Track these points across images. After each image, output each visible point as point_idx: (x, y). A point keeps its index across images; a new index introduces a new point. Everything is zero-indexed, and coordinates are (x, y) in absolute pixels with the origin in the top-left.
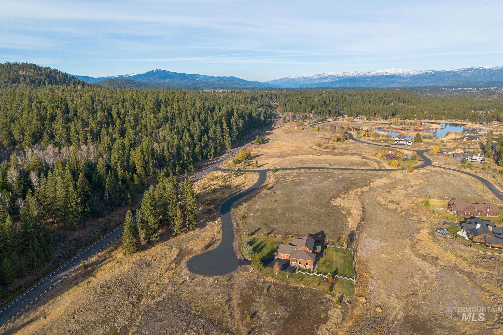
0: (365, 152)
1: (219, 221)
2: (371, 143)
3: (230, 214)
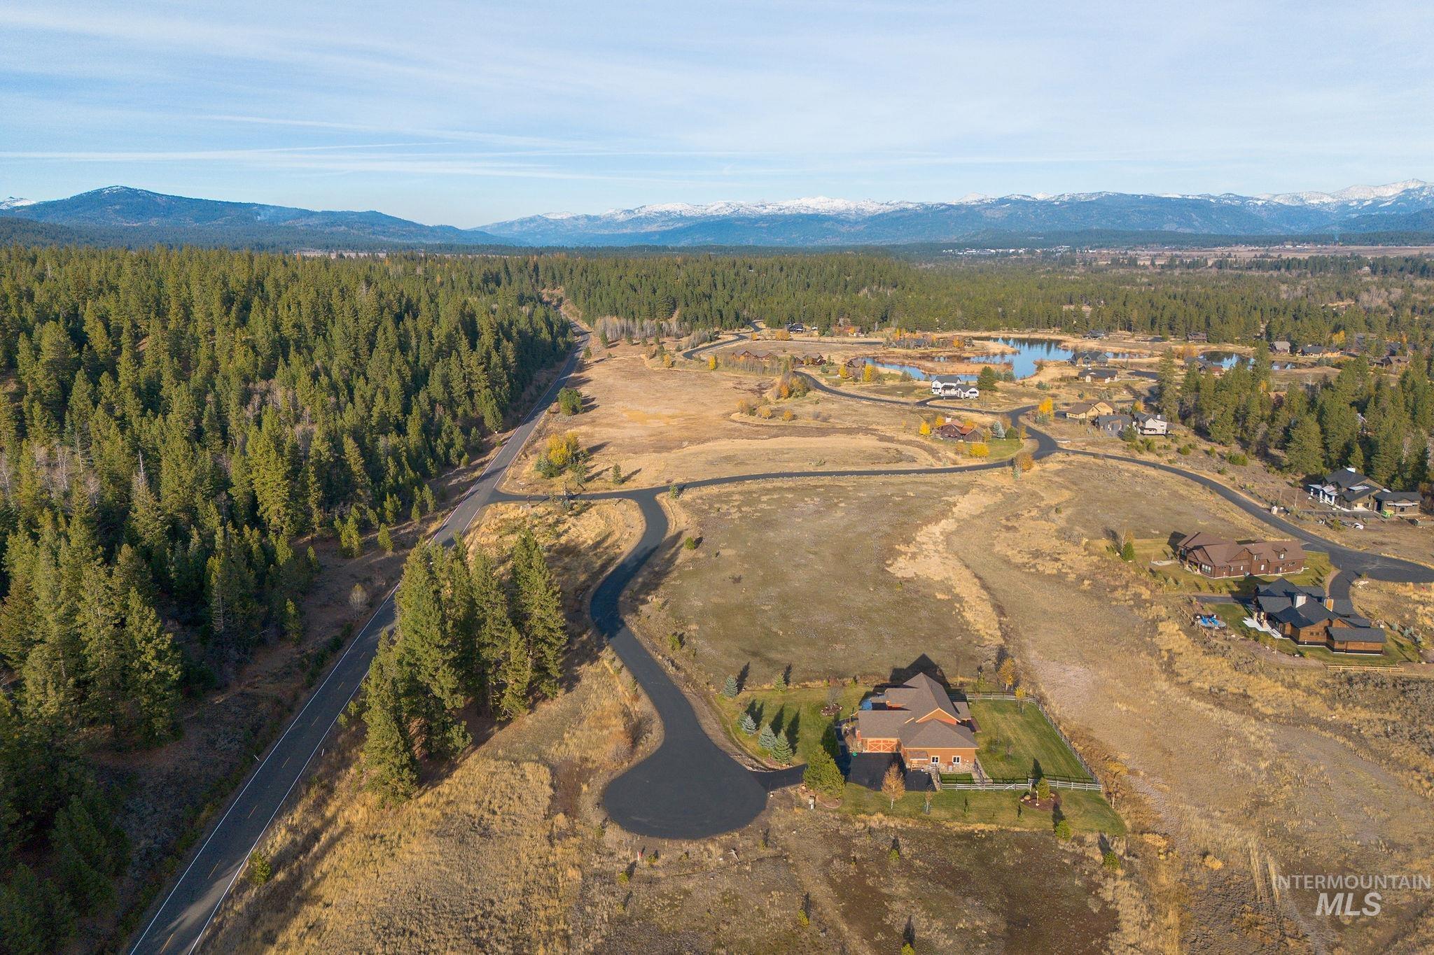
0: (878, 424)
1: (611, 657)
2: (873, 396)
3: (629, 631)
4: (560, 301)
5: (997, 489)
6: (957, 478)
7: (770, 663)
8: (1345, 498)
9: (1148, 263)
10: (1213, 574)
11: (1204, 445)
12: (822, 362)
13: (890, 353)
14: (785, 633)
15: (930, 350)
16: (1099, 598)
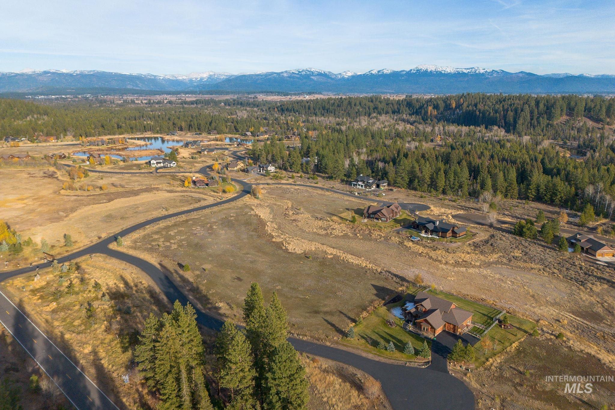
5: (261, 205)
6: (239, 204)
8: (368, 185)
9: (140, 102)
10: (387, 221)
11: (294, 174)
12: (65, 157)
14: (309, 297)
15: (110, 146)
16: (371, 240)
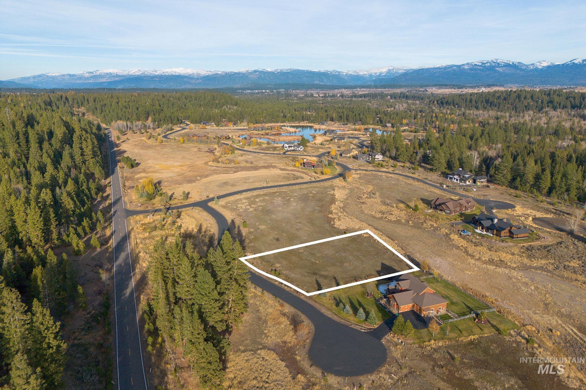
0: (274, 163)
1: (253, 287)
2: (262, 152)
4: (84, 114)
5: (344, 187)
6: (327, 184)
7: (325, 277)
8: (463, 179)
9: (317, 95)
10: (450, 213)
11: (399, 164)
12: (229, 138)
13: (252, 133)
14: (319, 262)
15: (267, 131)
16: (420, 228)
